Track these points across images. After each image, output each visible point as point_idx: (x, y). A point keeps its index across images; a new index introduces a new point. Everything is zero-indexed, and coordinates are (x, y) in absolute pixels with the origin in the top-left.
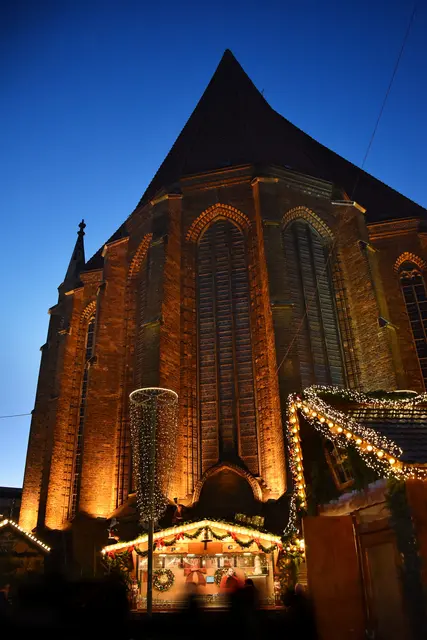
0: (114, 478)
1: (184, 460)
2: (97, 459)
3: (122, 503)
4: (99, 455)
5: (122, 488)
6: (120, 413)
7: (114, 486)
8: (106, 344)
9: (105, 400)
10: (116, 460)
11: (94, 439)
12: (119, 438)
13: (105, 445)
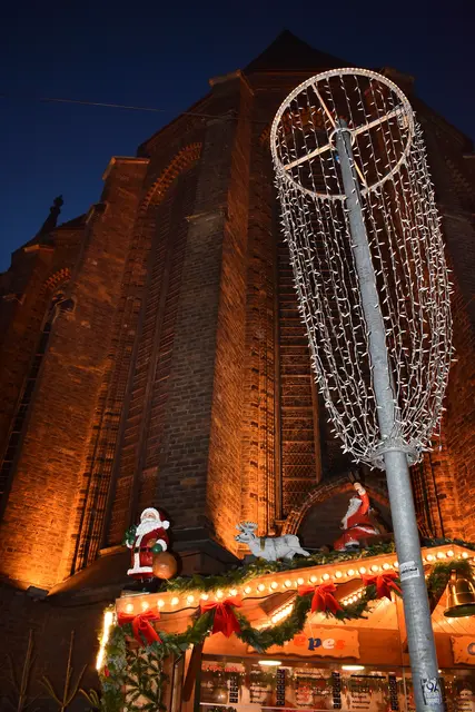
0: (74, 515)
1: (251, 469)
2: (46, 473)
3: (83, 566)
4: (51, 467)
5: (88, 537)
6: (102, 399)
7: (72, 530)
8: (94, 288)
9: (77, 372)
10: (82, 481)
11: (46, 436)
12: (95, 441)
13: (65, 451)
